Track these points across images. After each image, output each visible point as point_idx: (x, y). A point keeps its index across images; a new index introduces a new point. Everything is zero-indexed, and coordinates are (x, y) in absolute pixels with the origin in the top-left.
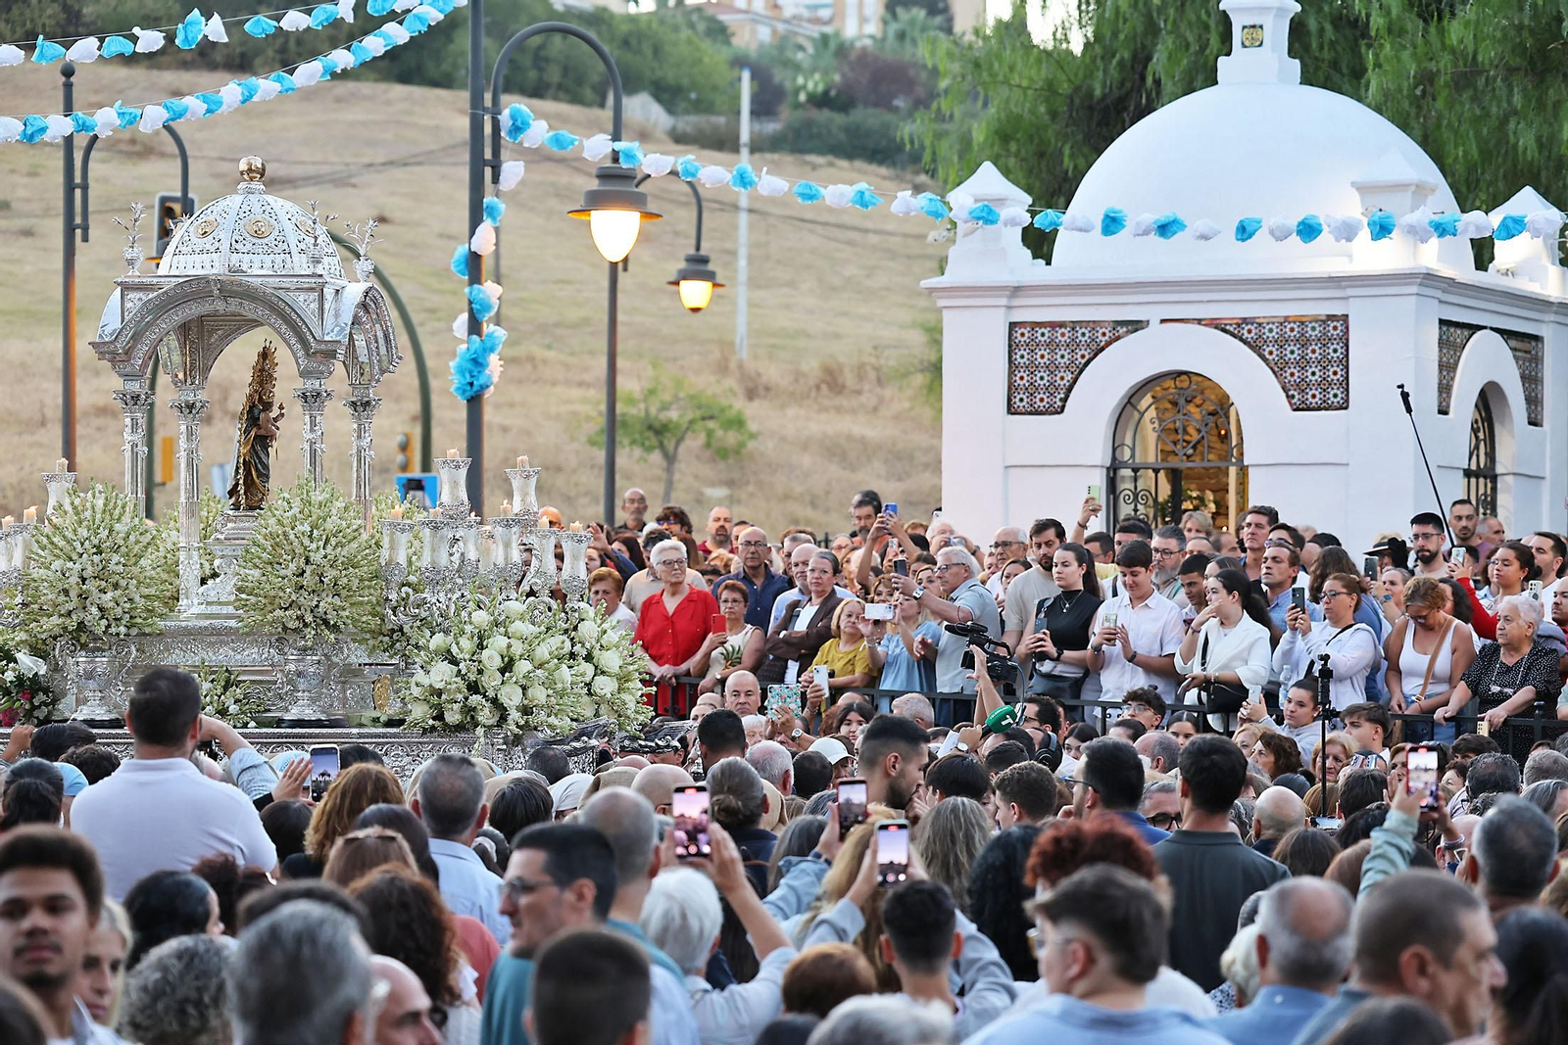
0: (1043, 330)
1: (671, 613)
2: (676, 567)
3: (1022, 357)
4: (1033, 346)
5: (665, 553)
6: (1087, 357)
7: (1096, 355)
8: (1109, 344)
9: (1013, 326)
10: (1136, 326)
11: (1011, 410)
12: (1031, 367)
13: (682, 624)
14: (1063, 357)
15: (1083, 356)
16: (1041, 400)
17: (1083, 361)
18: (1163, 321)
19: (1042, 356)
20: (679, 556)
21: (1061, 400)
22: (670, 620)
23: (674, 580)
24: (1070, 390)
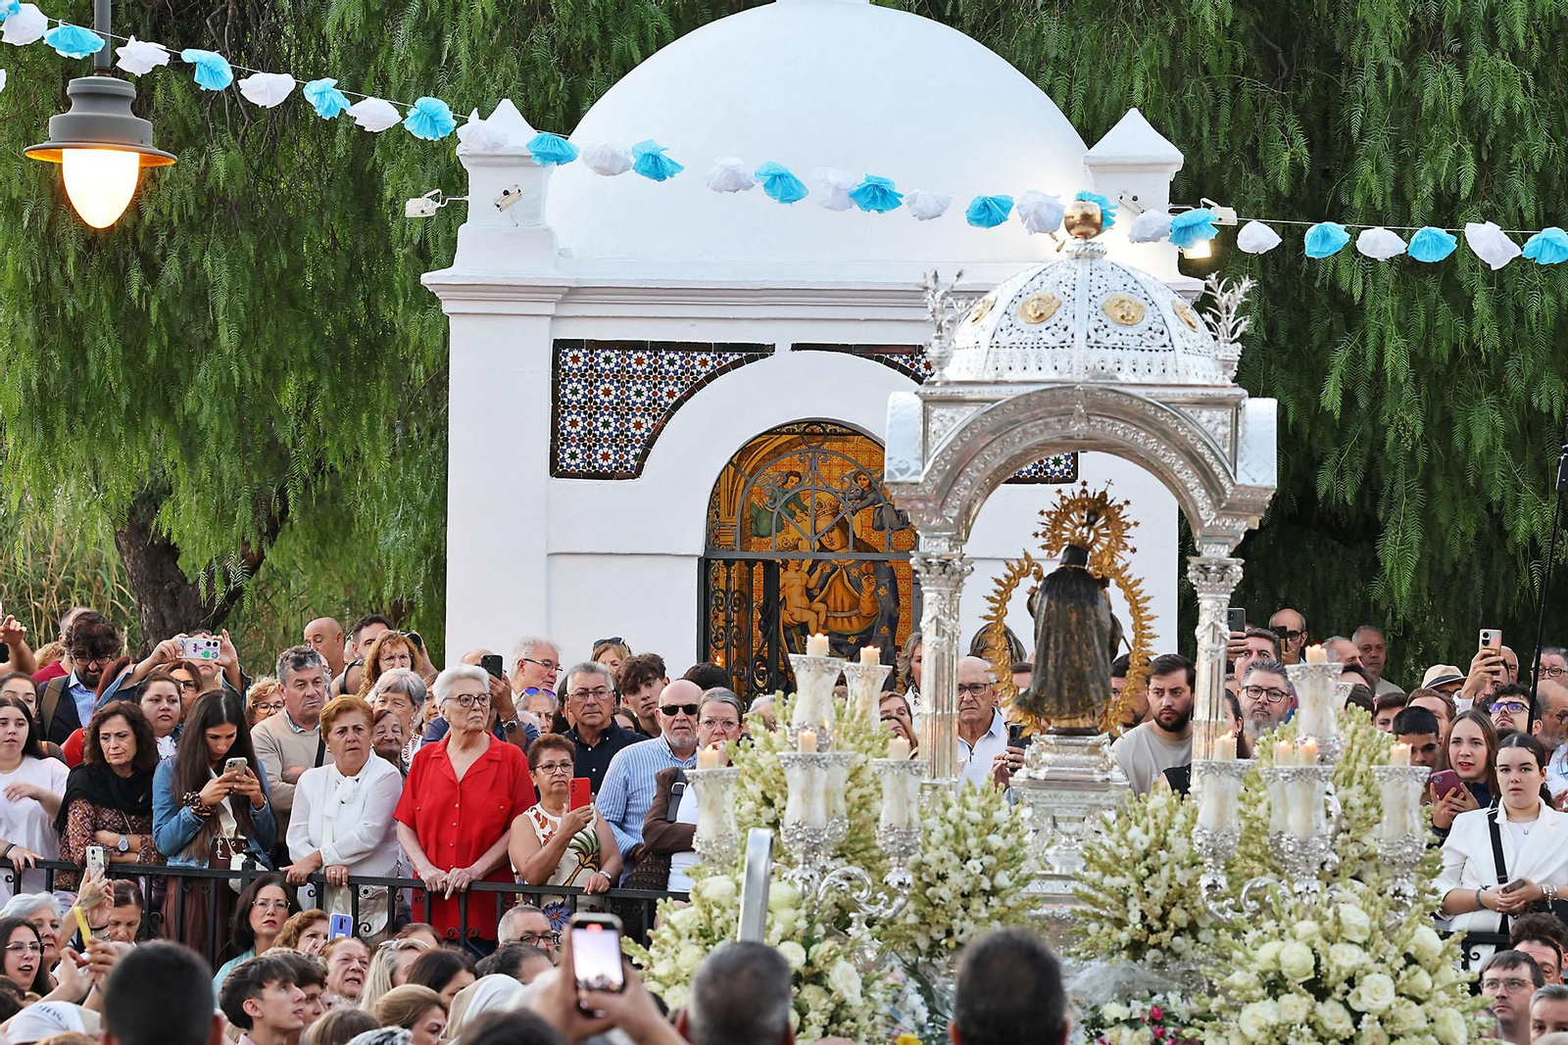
0: (608, 353)
1: (460, 779)
2: (477, 705)
3: (575, 392)
4: (591, 377)
5: (460, 683)
6: (678, 395)
7: (691, 393)
8: (710, 378)
9: (559, 345)
10: (756, 352)
11: (557, 470)
12: (590, 409)
13: (478, 796)
14: (639, 393)
15: (671, 394)
16: (605, 456)
17: (671, 401)
18: (796, 347)
19: (606, 392)
20: (480, 690)
21: (636, 457)
22: (458, 789)
23: (471, 726)
24: (650, 442)
